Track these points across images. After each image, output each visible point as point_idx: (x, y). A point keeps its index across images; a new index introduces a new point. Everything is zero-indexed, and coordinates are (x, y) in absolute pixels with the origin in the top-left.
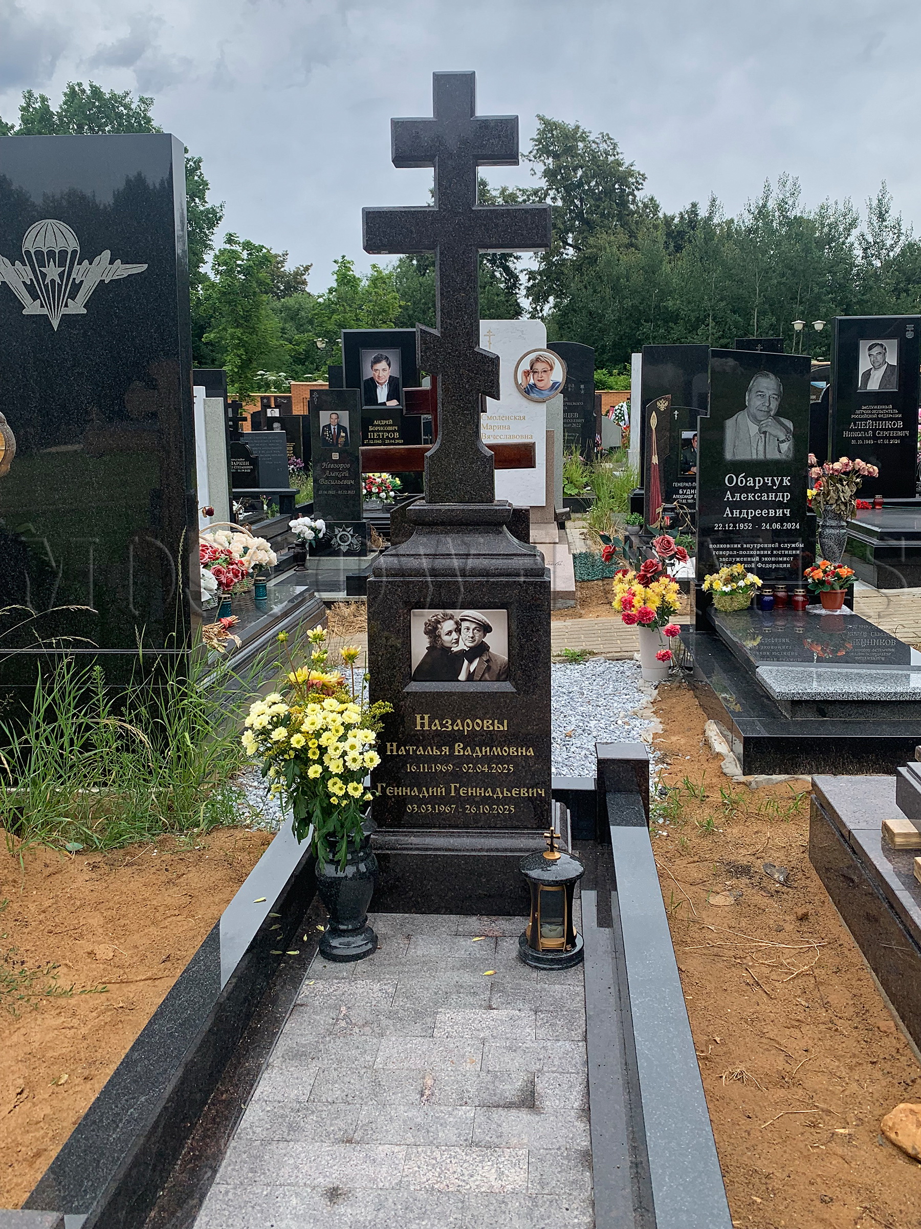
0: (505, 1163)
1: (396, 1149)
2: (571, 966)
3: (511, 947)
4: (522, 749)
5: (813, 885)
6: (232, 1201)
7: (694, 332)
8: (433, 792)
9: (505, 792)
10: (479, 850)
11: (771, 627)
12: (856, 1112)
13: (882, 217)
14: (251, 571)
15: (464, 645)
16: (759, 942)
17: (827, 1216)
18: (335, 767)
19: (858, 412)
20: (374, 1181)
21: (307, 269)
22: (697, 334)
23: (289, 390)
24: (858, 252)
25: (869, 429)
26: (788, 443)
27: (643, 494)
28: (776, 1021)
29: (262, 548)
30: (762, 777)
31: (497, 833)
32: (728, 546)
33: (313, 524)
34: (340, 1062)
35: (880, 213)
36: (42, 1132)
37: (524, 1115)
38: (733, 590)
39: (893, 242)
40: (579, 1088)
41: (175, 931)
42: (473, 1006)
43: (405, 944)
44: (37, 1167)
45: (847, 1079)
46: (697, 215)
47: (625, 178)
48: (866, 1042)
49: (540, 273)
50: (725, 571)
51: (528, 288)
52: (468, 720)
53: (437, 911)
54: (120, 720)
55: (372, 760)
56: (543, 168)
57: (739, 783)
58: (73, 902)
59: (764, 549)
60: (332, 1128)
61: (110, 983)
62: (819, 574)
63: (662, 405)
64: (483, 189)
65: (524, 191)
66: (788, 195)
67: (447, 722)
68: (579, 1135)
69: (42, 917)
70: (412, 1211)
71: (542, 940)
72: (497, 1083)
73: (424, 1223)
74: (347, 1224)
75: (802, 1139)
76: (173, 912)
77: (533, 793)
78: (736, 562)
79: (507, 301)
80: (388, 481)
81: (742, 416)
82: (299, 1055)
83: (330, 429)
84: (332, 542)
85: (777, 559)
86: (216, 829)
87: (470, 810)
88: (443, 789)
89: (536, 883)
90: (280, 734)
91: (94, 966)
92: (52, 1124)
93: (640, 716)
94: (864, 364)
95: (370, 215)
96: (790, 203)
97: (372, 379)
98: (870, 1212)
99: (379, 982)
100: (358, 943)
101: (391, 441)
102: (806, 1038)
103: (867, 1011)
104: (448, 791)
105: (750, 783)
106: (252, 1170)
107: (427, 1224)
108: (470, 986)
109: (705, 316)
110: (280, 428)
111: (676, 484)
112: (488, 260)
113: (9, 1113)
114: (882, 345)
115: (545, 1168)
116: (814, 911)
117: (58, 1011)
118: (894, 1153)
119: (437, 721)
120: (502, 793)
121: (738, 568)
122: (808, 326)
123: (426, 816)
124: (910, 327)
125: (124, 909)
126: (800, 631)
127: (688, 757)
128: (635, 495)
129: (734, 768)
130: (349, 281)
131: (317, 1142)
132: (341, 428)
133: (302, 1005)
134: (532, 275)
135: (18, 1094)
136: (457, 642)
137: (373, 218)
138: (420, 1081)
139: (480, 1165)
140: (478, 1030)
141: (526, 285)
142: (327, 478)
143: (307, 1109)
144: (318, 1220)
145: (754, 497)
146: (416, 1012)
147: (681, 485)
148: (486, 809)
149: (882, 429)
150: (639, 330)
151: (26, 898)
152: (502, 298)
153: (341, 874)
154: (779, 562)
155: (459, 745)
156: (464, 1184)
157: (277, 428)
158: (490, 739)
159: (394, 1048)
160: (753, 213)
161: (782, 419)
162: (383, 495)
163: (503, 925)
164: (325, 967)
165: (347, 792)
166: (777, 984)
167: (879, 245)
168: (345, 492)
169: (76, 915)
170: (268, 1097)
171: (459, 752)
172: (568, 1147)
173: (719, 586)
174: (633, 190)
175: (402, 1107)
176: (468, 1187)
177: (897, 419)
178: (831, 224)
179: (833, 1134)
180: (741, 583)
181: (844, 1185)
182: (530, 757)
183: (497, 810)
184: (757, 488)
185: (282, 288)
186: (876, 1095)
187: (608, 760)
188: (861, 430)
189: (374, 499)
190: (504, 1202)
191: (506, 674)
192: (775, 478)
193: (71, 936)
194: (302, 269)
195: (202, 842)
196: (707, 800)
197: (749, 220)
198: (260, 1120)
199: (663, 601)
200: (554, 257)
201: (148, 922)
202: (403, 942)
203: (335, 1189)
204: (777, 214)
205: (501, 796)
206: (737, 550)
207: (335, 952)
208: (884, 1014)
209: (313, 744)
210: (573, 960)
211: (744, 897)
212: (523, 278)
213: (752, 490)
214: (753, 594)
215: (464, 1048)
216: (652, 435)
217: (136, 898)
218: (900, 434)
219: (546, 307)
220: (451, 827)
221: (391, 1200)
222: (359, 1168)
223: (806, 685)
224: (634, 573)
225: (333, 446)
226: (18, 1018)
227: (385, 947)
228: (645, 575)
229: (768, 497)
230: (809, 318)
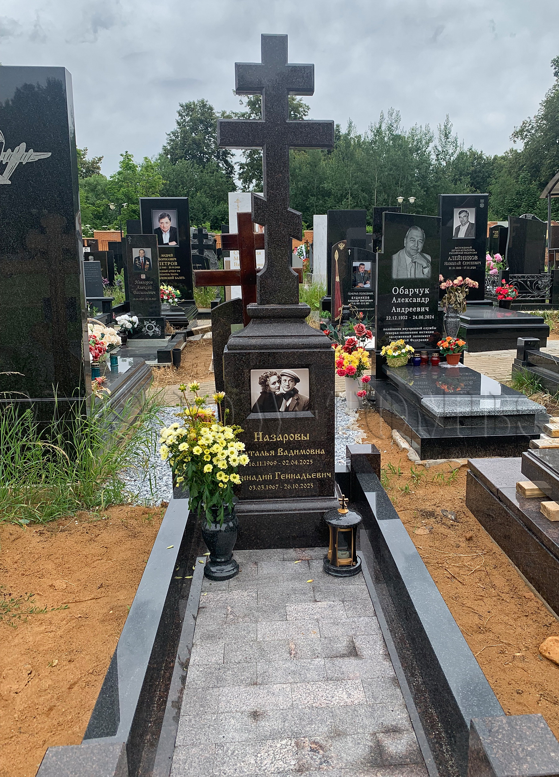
0: (350, 688)
1: (285, 686)
2: (356, 574)
3: (318, 566)
4: (318, 450)
5: (471, 520)
6: (195, 725)
7: (340, 203)
8: (265, 478)
9: (308, 476)
10: (294, 510)
11: (419, 375)
12: (524, 644)
13: (447, 136)
14: (107, 348)
15: (283, 389)
16: (448, 554)
17: (521, 701)
18: (222, 465)
19: (453, 250)
20: (277, 705)
21: (100, 159)
22: (342, 204)
23: (92, 235)
24: (433, 157)
25: (459, 261)
26: (428, 268)
27: (330, 300)
28: (469, 597)
29: (112, 334)
30: (432, 461)
31: (303, 500)
32: (394, 329)
33: (131, 319)
34: (236, 639)
35: (446, 134)
36: (50, 695)
37: (353, 661)
38: (399, 355)
39: (453, 151)
40: (380, 643)
41: (101, 569)
42: (305, 601)
43: (255, 568)
44: (52, 717)
45: (514, 626)
46: (339, 132)
47: (297, 108)
48: (520, 605)
49: (247, 165)
50: (393, 344)
51: (240, 174)
52: (286, 435)
53: (269, 548)
54: (45, 442)
55: (244, 460)
56: (247, 100)
57: (419, 465)
58: (33, 555)
59: (414, 331)
60: (243, 678)
61: (69, 603)
62: (446, 345)
63: (342, 246)
64: (211, 112)
65: (236, 114)
66: (393, 121)
67: (273, 436)
68: (387, 669)
69: (15, 566)
70: (304, 720)
71: (339, 560)
72: (332, 644)
73: (313, 726)
74: (268, 731)
75: (498, 660)
76: (97, 558)
77: (324, 476)
78: (399, 339)
79: (227, 181)
80: (172, 292)
81: (402, 253)
82: (210, 637)
83: (139, 260)
84: (143, 330)
85: (421, 336)
86: (110, 506)
87: (287, 487)
88: (271, 476)
89: (335, 527)
90: (184, 447)
91: (56, 593)
92: (55, 690)
93: (351, 429)
94: (456, 223)
95: (223, 124)
96: (395, 126)
97: (159, 228)
98: (544, 696)
99: (246, 591)
100: (228, 569)
101: (173, 267)
102: (487, 605)
103: (516, 588)
104: (274, 476)
105: (426, 464)
106: (201, 706)
107: (315, 727)
108: (301, 589)
109: (346, 193)
110: (93, 259)
111: (350, 294)
112: (215, 156)
113: (26, 686)
114: (466, 211)
115: (373, 689)
116: (474, 535)
117: (40, 622)
118: (549, 663)
119: (267, 436)
120: (306, 477)
121: (401, 342)
122: (406, 200)
123: (261, 492)
124: (482, 201)
125: (66, 558)
126: (435, 377)
127: (386, 451)
128: (324, 300)
129: (415, 457)
130: (130, 168)
131: (236, 686)
132: (146, 259)
133: (203, 608)
134: (242, 166)
135: (29, 674)
136: (279, 388)
137: (225, 126)
138: (287, 646)
139: (336, 690)
140: (313, 614)
141: (239, 172)
142: (139, 290)
143: (225, 668)
144: (250, 731)
145: (408, 300)
146: (274, 607)
147: (352, 294)
148: (297, 486)
149: (466, 261)
150: (307, 201)
151: (3, 555)
152: (224, 179)
153: (218, 528)
154: (423, 338)
155: (280, 450)
156: (329, 702)
157: (92, 259)
158: (299, 445)
159: (266, 628)
160: (374, 132)
161: (425, 255)
162: (170, 301)
163: (309, 553)
164: (211, 584)
165: (230, 480)
166: (464, 577)
167: (445, 153)
168: (150, 299)
169: (37, 563)
170: (199, 662)
171: (280, 453)
172: (383, 676)
173: (390, 352)
174: (302, 116)
175: (281, 662)
176: (332, 704)
177: (475, 255)
178: (419, 139)
179: (514, 656)
180: (403, 351)
181: (527, 683)
182: (323, 455)
183: (303, 486)
184: (410, 295)
185: (84, 171)
186: (532, 633)
187: (357, 455)
188: (455, 261)
189: (165, 303)
190: (355, 710)
191: (309, 406)
192: (421, 289)
193: (36, 576)
194: (97, 159)
195: (105, 514)
196: (402, 475)
197: (370, 136)
198: (198, 677)
199: (360, 362)
200: (255, 155)
201: (84, 565)
202: (254, 567)
203: (256, 712)
204: (387, 133)
205: (305, 478)
206: (399, 331)
207: (216, 575)
208: (526, 588)
209: (207, 452)
210: (357, 570)
211: (434, 529)
212: (237, 168)
213: (407, 296)
214: (409, 356)
215: (307, 625)
216: (335, 265)
217: (72, 551)
218: (476, 263)
219: (251, 186)
220: (276, 497)
221: (290, 716)
222: (266, 699)
223: (453, 408)
224: (341, 346)
225: (142, 269)
226: (16, 628)
227: (244, 571)
228: (347, 347)
229: (417, 300)
230: (406, 195)
